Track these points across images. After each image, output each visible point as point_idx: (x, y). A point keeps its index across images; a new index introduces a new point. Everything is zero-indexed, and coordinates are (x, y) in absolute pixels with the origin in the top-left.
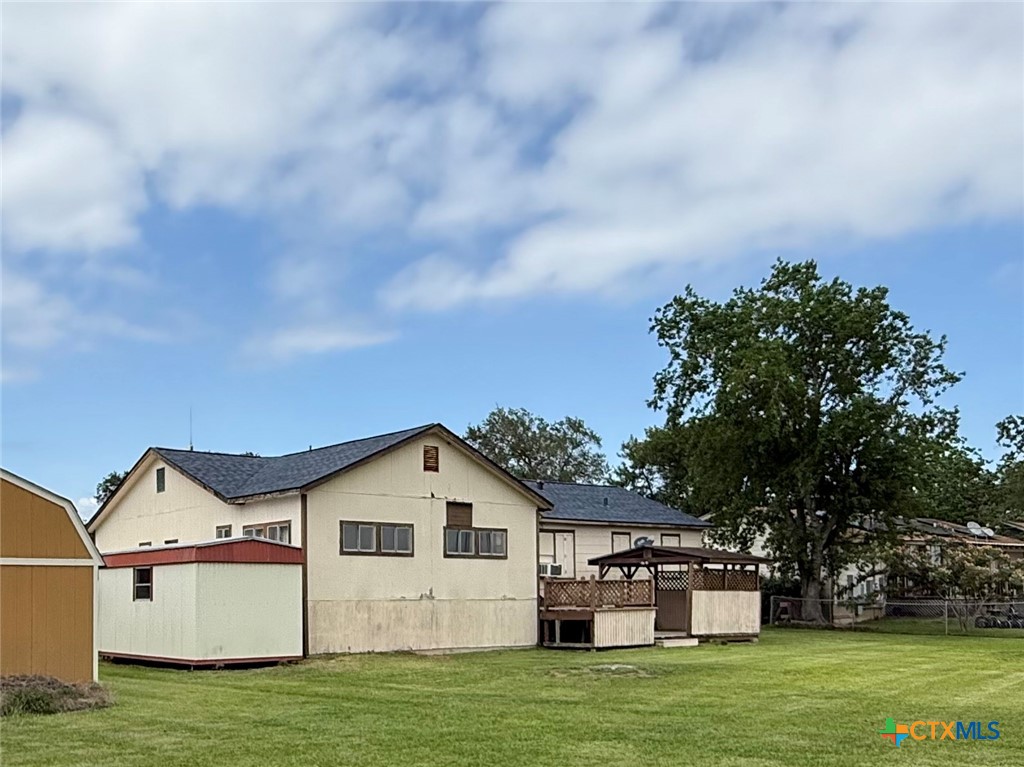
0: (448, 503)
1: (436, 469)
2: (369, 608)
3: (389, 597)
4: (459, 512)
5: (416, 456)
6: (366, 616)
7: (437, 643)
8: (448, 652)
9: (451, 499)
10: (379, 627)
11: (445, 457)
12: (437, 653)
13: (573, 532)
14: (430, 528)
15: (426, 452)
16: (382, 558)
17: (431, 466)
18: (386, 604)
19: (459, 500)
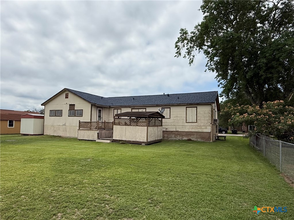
0: (70, 105)
1: (68, 98)
2: (54, 127)
3: (57, 125)
4: (72, 106)
5: (64, 95)
6: (53, 128)
7: (66, 135)
8: (68, 137)
9: (70, 104)
10: (55, 130)
11: (70, 95)
12: (65, 137)
13: (102, 108)
14: (66, 110)
15: (66, 94)
16: (56, 117)
17: (67, 97)
18: (57, 126)
19: (72, 104)
